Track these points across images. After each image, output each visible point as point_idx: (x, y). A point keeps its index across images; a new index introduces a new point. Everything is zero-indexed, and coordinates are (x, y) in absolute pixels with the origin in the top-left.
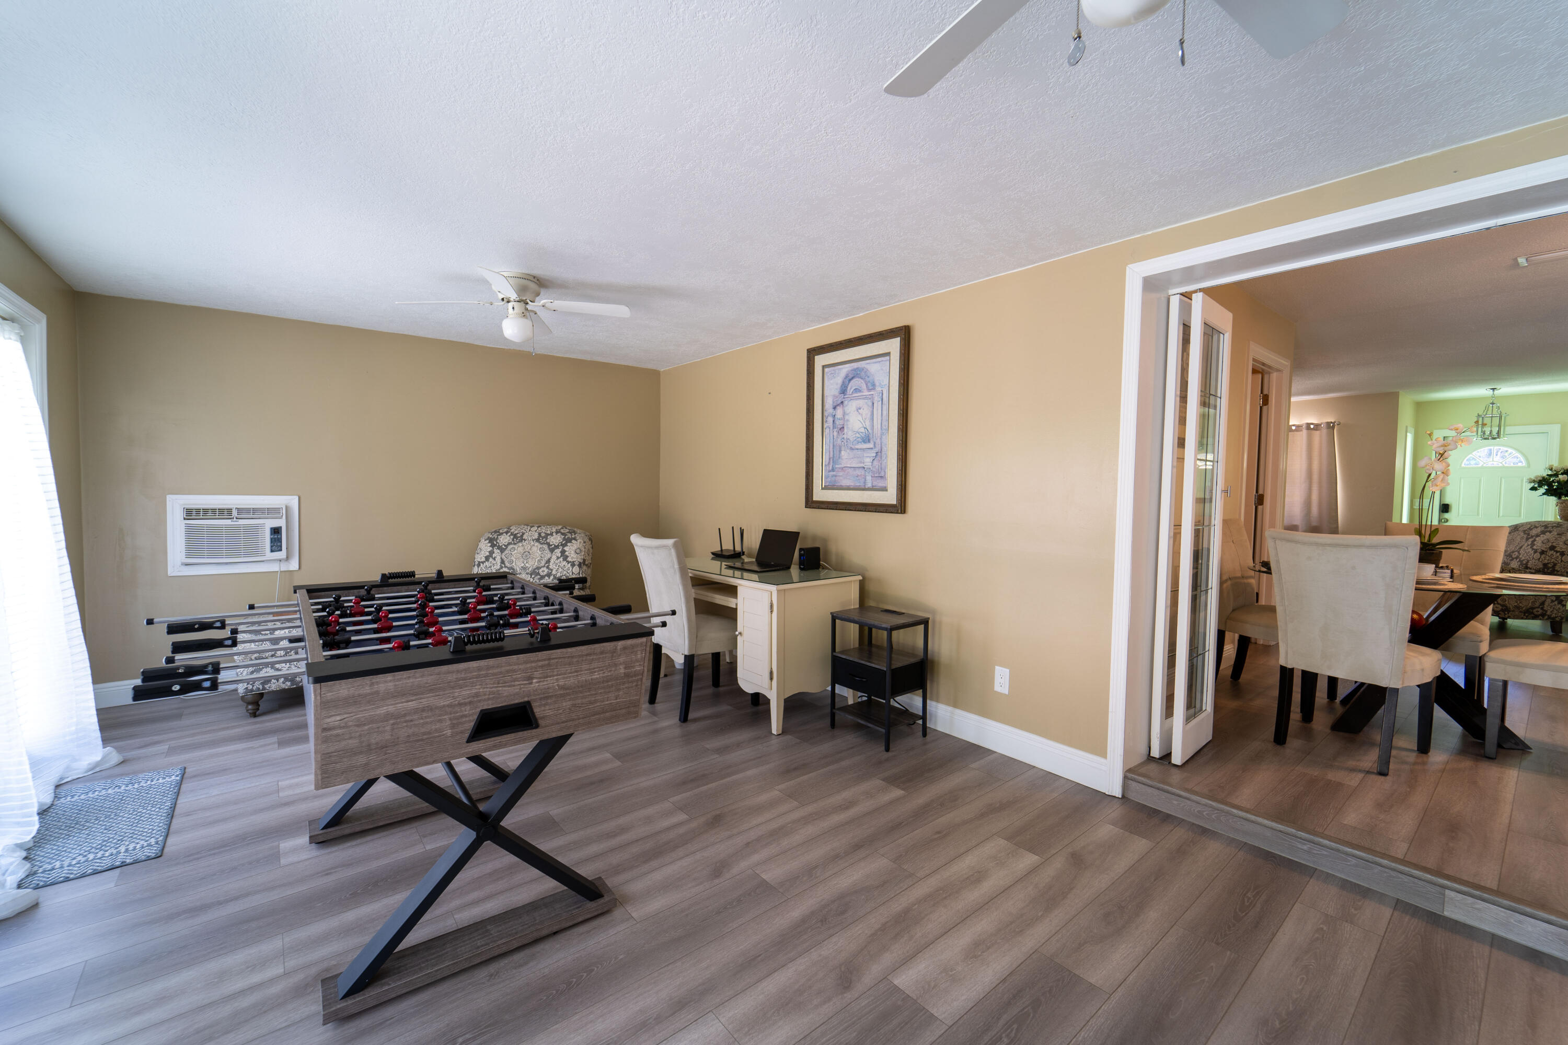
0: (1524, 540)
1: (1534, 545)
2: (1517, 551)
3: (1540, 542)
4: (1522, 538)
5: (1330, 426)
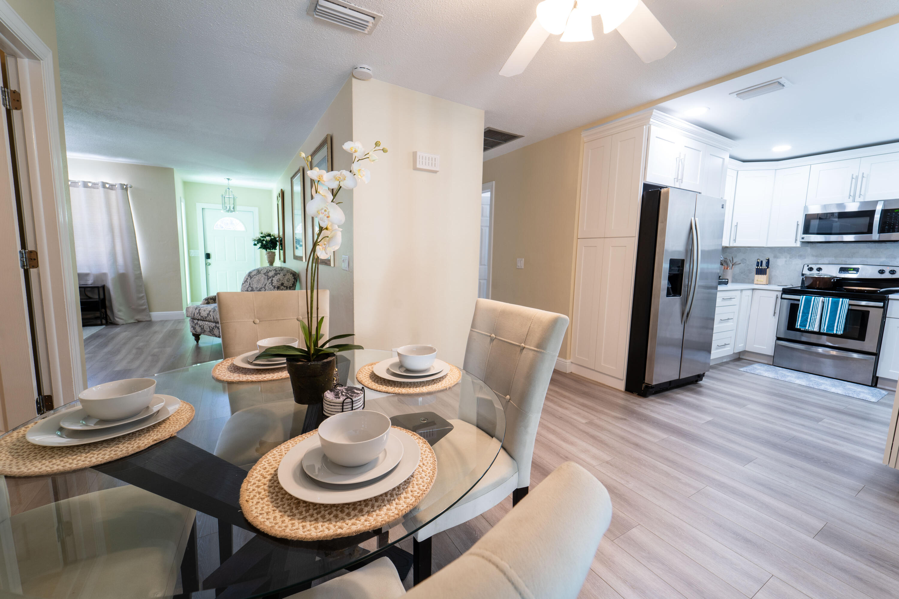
0: (266, 280)
1: (273, 283)
2: (263, 287)
3: (276, 281)
4: (265, 279)
5: (124, 188)
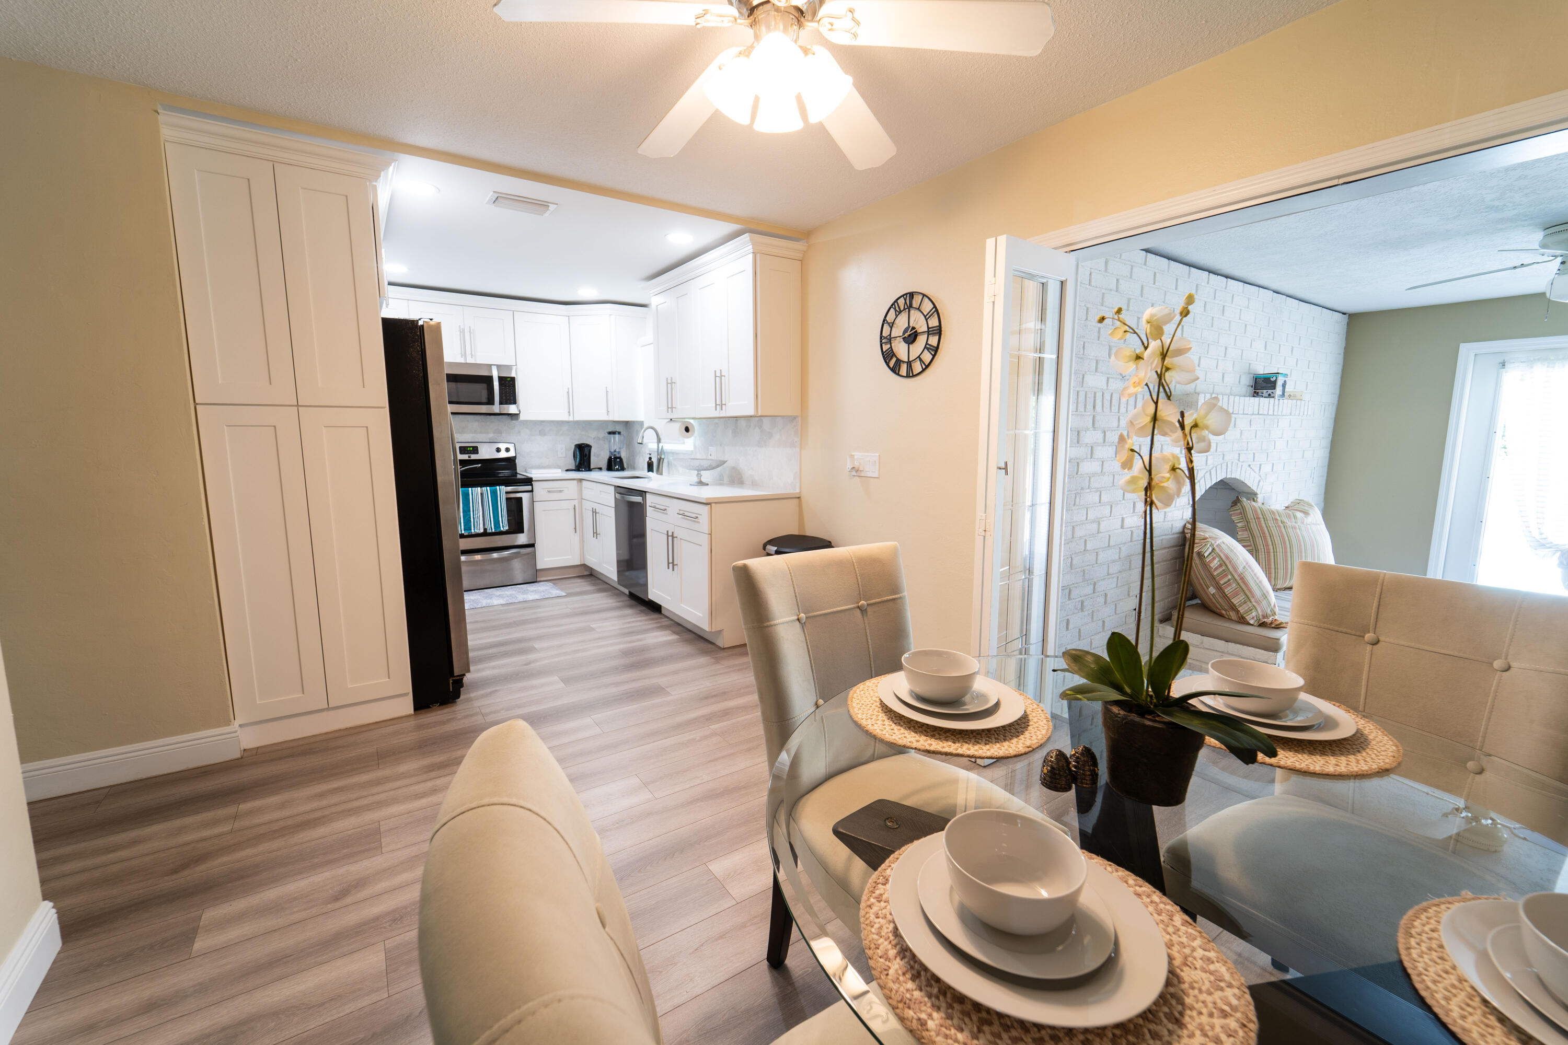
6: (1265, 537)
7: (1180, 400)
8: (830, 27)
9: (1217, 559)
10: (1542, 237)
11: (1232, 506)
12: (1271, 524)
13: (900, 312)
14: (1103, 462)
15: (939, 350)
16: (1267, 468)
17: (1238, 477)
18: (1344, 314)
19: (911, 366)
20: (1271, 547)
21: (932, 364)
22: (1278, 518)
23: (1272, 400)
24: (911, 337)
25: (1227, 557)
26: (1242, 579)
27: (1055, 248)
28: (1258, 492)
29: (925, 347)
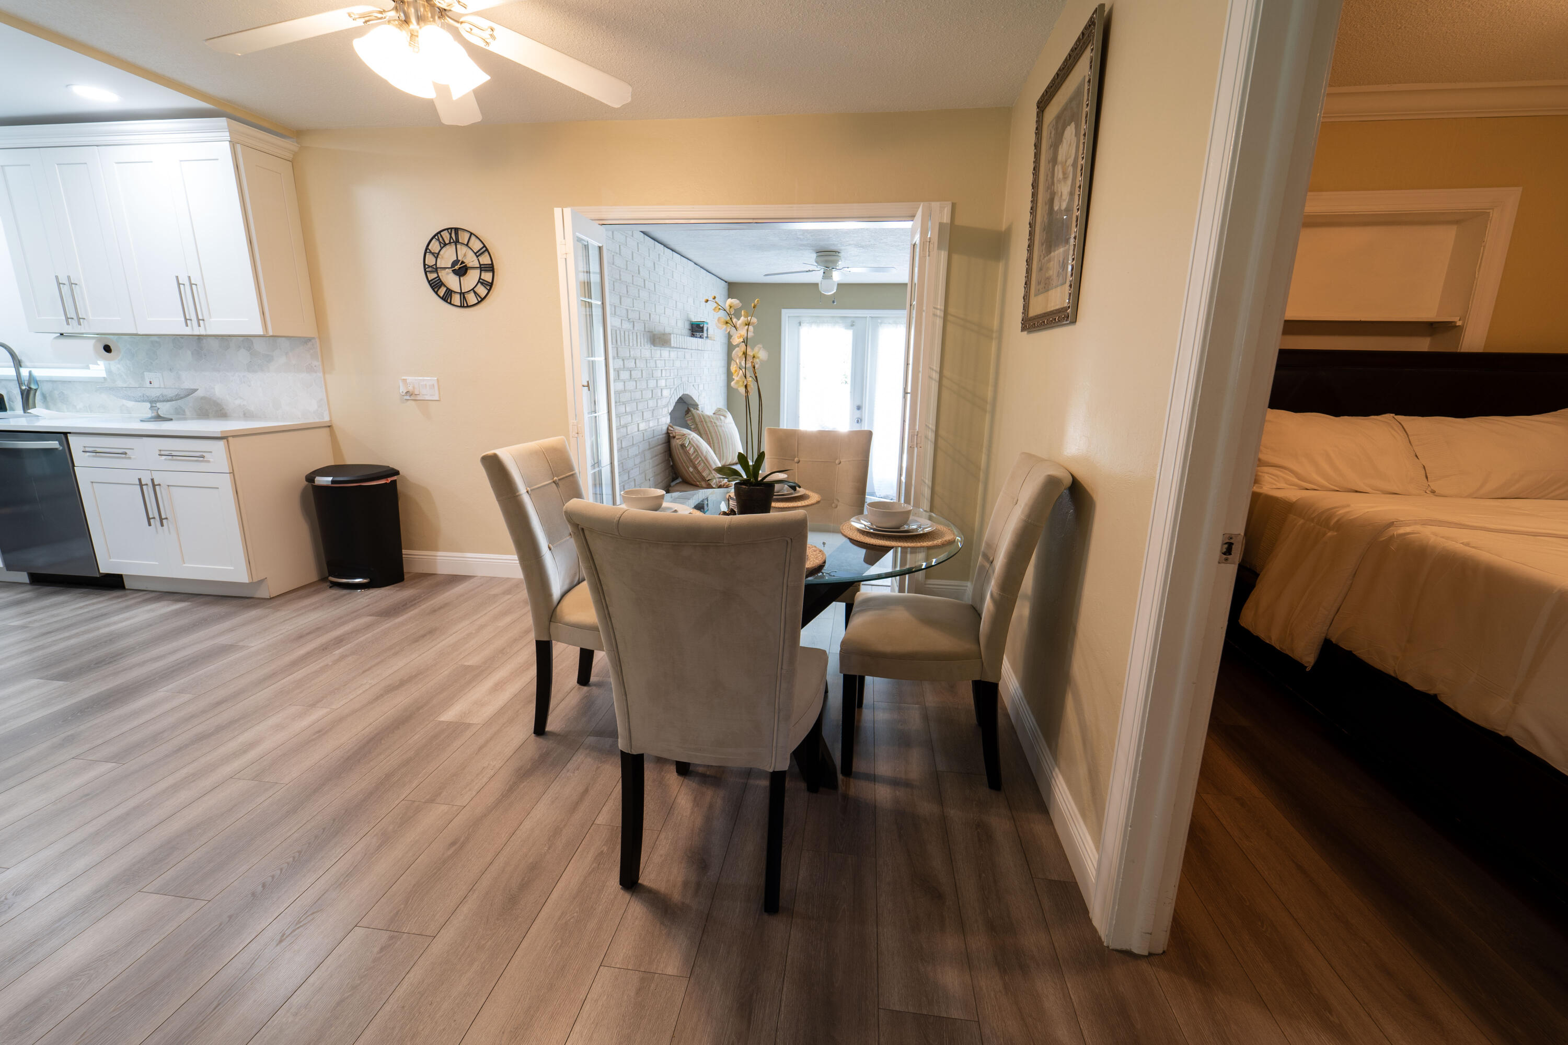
6: (707, 434)
7: (660, 338)
8: (469, 30)
9: (692, 448)
10: (815, 257)
11: (686, 415)
12: (709, 425)
13: (445, 245)
14: (624, 382)
15: (493, 286)
16: (701, 387)
17: (689, 394)
18: (726, 282)
19: (464, 297)
20: (711, 440)
21: (487, 297)
22: (712, 420)
23: (703, 339)
24: (461, 270)
25: (697, 446)
26: (706, 459)
27: (592, 220)
28: (699, 404)
29: (479, 282)
